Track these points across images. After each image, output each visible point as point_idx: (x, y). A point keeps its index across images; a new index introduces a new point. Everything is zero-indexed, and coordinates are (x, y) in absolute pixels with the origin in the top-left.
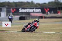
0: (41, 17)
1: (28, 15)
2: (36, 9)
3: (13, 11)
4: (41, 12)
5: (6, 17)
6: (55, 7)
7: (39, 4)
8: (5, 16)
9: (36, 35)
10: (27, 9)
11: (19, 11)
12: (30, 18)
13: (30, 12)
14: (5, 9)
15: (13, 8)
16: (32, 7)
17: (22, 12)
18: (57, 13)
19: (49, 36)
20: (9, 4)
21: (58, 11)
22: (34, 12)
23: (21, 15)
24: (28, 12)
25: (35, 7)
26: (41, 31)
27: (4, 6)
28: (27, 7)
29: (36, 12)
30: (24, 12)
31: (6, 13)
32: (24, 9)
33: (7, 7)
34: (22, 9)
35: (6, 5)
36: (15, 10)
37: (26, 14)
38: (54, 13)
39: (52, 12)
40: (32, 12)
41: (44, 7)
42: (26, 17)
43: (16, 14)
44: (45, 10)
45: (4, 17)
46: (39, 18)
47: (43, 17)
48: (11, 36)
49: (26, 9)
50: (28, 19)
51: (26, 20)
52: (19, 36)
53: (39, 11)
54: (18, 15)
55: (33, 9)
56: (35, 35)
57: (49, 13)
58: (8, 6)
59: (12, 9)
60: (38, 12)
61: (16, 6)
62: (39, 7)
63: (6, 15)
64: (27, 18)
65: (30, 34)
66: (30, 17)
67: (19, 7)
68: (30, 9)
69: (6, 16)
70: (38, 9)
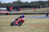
0: (7, 14)
9: (3, 28)
18: (20, 10)
21: (20, 9)
26: (7, 25)
38: (17, 10)
39: (16, 10)
41: (9, 6)
44: (10, 8)
46: (5, 15)
57: (13, 10)
62: (5, 6)
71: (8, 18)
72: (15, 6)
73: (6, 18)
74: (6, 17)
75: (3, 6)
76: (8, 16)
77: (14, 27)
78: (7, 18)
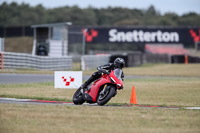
0: (180, 59)
1: (139, 52)
2: (163, 31)
3: (89, 39)
4: (180, 42)
5: (66, 56)
7: (174, 17)
8: (63, 54)
9: (162, 117)
10: (135, 33)
11: (109, 37)
12: (145, 61)
13: (145, 43)
14: (62, 31)
15: (90, 27)
17: (119, 40)
20: (77, 15)
22: (156, 42)
23: (114, 50)
24: (139, 42)
25: (162, 27)
26: (179, 105)
27: (59, 21)
28: (136, 24)
29: (163, 42)
30: (126, 42)
31: (66, 44)
32: (126, 31)
33: (70, 24)
35: (68, 18)
36: (95, 34)
40: (151, 42)
41: (189, 27)
42: (130, 58)
43: (98, 46)
44: (193, 34)
45: (60, 56)
46: (173, 62)
48: (84, 118)
49: (132, 30)
50: (139, 63)
52: (109, 119)
53: (172, 40)
54: (106, 50)
55: (155, 30)
56: (158, 118)
58: (73, 19)
59: (85, 31)
60: (170, 42)
61: (99, 23)
62: (174, 25)
63: (66, 48)
64: (133, 61)
65: (145, 113)
66: (144, 56)
67: (108, 26)
68: (145, 30)
69: (66, 52)
71: (185, 76)
73: (176, 76)
74: (178, 73)
75: (166, 27)
76: (186, 68)
78: (180, 76)
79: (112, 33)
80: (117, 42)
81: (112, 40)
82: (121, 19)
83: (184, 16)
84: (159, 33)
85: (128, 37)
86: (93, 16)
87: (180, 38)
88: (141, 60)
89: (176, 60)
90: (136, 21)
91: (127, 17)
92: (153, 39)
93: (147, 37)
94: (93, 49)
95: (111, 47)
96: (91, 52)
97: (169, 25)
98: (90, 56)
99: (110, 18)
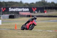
1: (17, 14)
2: (24, 8)
4: (29, 11)
6: (42, 7)
7: (27, 4)
11: (9, 10)
12: (19, 17)
13: (19, 11)
15: (3, 7)
16: (20, 7)
17: (12, 11)
19: (37, 33)
21: (45, 10)
22: (22, 11)
23: (10, 14)
24: (17, 11)
25: (24, 7)
28: (17, 6)
29: (24, 11)
30: (14, 11)
34: (12, 8)
36: (5, 9)
37: (15, 13)
38: (41, 12)
39: (39, 11)
40: (21, 11)
41: (32, 7)
42: (15, 16)
43: (6, 12)
44: (33, 9)
46: (27, 17)
47: (31, 16)
48: (2, 33)
49: (15, 8)
50: (17, 17)
51: (15, 18)
52: (9, 33)
55: (22, 8)
56: (23, 33)
57: (36, 12)
60: (26, 11)
61: (6, 6)
64: (16, 17)
65: (19, 32)
66: (19, 15)
67: (9, 7)
68: (19, 8)
70: (26, 8)
72: (38, 6)
75: (25, 7)
77: (38, 32)
79: (10, 9)
80: (11, 11)
81: (10, 11)
82: (12, 5)
83: (30, 4)
84: (23, 9)
85: (14, 10)
86: (4, 4)
87: (29, 10)
88: (18, 16)
89: (28, 16)
90: (17, 5)
91: (14, 4)
92: (21, 10)
93: (20, 10)
94: (4, 13)
95: (9, 13)
96: (4, 14)
97: (26, 6)
98: (4, 15)
99: (9, 5)
